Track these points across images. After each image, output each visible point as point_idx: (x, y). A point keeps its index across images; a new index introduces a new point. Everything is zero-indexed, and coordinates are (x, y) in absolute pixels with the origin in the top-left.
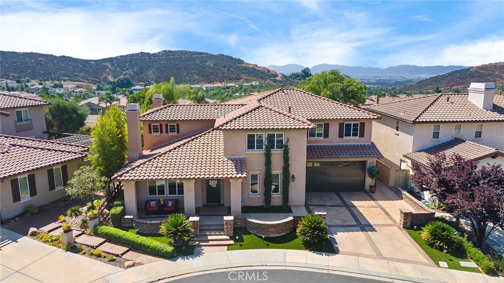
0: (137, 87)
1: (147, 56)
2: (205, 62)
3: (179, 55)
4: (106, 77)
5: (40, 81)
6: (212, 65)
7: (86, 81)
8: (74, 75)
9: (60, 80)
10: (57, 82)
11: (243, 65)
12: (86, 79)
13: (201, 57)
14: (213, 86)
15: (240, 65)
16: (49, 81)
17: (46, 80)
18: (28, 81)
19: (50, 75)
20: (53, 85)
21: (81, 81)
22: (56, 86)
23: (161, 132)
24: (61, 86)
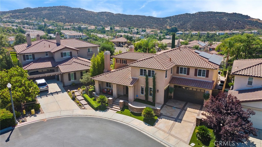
0: (180, 32)
1: (189, 15)
2: (222, 18)
3: (207, 14)
4: (166, 27)
5: (138, 28)
6: (227, 20)
7: (156, 28)
8: (152, 25)
9: (145, 28)
10: (144, 29)
11: (249, 19)
12: (157, 28)
13: (221, 15)
14: (223, 32)
15: (246, 19)
16: (141, 28)
17: (140, 28)
18: (133, 28)
19: (142, 25)
20: (142, 30)
21: (154, 29)
22: (143, 31)
23: (120, 63)
24: (145, 31)
